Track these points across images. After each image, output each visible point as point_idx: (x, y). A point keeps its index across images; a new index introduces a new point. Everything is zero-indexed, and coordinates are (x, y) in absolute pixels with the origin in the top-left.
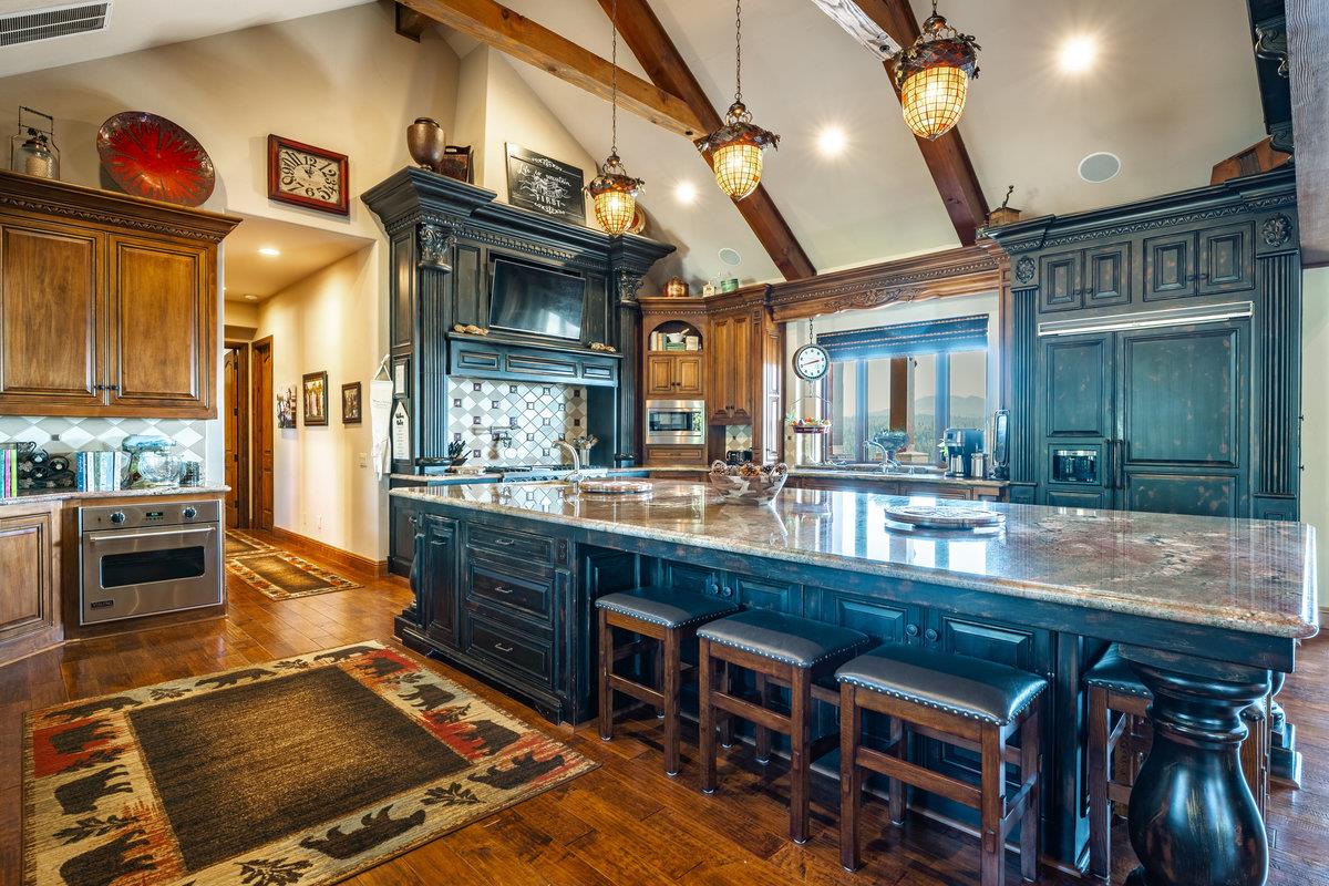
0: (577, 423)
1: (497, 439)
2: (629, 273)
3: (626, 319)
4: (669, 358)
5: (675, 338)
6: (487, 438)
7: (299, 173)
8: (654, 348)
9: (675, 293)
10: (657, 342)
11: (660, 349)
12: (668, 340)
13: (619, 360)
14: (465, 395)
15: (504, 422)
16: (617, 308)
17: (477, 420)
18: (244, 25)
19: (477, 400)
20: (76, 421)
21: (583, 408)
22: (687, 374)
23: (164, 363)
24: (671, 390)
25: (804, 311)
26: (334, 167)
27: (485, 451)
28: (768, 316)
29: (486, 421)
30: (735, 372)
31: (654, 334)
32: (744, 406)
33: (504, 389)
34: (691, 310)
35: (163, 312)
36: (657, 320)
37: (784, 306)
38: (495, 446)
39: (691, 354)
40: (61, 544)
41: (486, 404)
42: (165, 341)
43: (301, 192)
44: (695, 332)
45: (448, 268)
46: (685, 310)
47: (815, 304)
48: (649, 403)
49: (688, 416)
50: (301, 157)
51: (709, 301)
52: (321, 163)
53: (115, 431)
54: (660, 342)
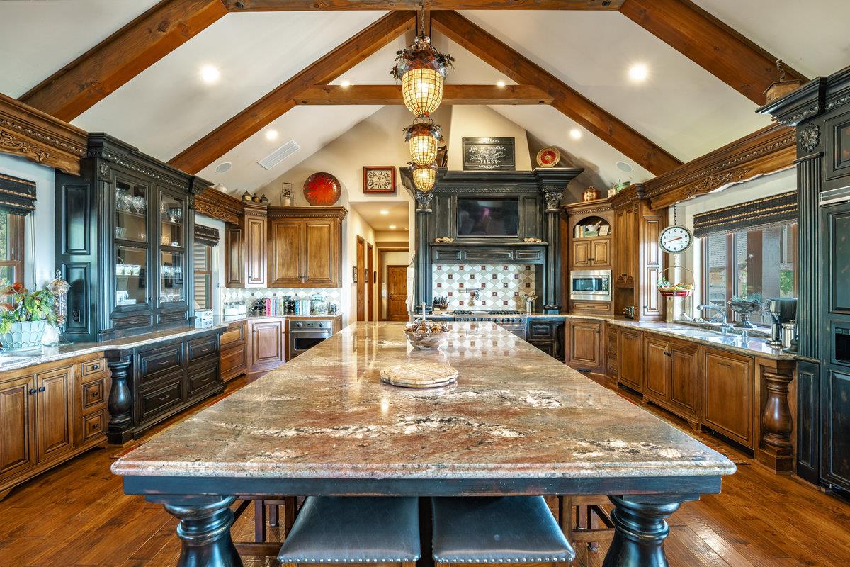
0: (528, 285)
1: (473, 295)
2: (549, 192)
3: (551, 221)
4: (588, 242)
5: (591, 228)
6: (468, 295)
7: (375, 180)
8: (577, 236)
9: (589, 198)
10: (580, 232)
11: (582, 236)
12: (587, 230)
13: (546, 247)
14: (454, 272)
15: (478, 285)
16: (545, 215)
17: (461, 285)
18: (352, 125)
19: (462, 275)
20: (302, 289)
21: (533, 277)
22: (600, 252)
23: (320, 266)
24: (590, 263)
25: (669, 200)
26: (389, 173)
27: (466, 302)
28: (645, 207)
29: (467, 286)
30: (627, 249)
31: (578, 227)
32: (632, 274)
33: (478, 268)
34: (601, 208)
35: (320, 248)
36: (579, 218)
37: (657, 197)
38: (472, 299)
39: (603, 238)
40: (285, 332)
41: (467, 277)
42: (320, 258)
43: (376, 188)
44: (605, 223)
45: (431, 211)
46: (597, 209)
47: (675, 193)
48: (572, 273)
49: (599, 281)
50: (376, 172)
51: (611, 200)
52: (384, 172)
53: (313, 292)
54: (582, 232)
